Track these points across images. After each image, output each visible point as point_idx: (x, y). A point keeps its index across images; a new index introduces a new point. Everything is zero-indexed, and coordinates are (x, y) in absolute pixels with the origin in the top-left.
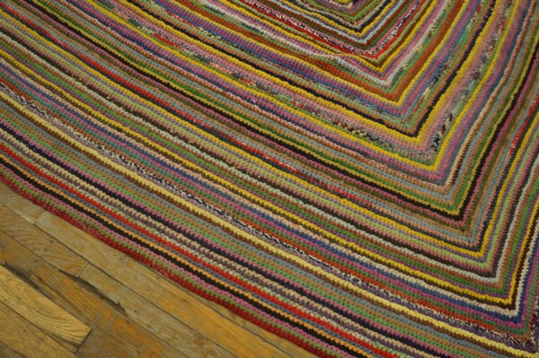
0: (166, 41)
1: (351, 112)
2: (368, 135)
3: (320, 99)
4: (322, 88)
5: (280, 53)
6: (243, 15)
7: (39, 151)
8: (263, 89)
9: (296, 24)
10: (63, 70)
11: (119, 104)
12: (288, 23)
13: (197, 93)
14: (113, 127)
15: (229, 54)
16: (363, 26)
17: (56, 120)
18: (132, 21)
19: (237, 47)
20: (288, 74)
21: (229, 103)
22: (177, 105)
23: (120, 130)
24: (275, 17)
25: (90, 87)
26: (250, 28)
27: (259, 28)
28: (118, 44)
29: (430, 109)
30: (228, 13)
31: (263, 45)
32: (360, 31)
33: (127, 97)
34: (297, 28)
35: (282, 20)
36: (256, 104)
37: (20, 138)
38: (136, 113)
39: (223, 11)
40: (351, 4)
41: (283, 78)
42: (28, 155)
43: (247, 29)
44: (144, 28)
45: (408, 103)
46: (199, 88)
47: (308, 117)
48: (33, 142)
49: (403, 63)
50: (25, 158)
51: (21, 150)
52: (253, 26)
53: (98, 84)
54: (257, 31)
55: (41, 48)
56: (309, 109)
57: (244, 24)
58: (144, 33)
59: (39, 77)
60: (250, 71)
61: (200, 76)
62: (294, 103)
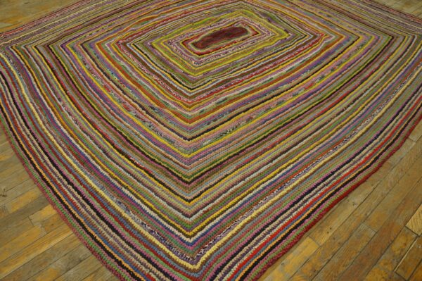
0: (311, 86)
1: (350, 47)
2: (361, 46)
3: (344, 53)
4: (338, 51)
7: (378, 136)
8: (339, 65)
9: (302, 49)
10: (326, 123)
11: (348, 106)
12: (301, 51)
13: (342, 82)
14: (362, 110)
16: (303, 34)
17: (358, 128)
18: (294, 95)
20: (331, 57)
21: (348, 75)
22: (349, 89)
23: (364, 108)
25: (338, 114)
28: (308, 103)
30: (293, 65)
31: (315, 60)
32: (306, 35)
33: (344, 103)
34: (304, 50)
35: (299, 52)
37: (371, 143)
38: (354, 101)
39: (291, 67)
40: (289, 33)
41: (333, 59)
42: (380, 140)
44: (299, 92)
45: (344, 34)
46: (340, 81)
48: (372, 137)
49: (324, 30)
50: (381, 142)
51: (377, 143)
52: (302, 60)
53: (337, 111)
54: (305, 60)
55: (310, 131)
57: (301, 63)
58: (302, 93)
59: (330, 133)
61: (333, 79)
62: (347, 59)
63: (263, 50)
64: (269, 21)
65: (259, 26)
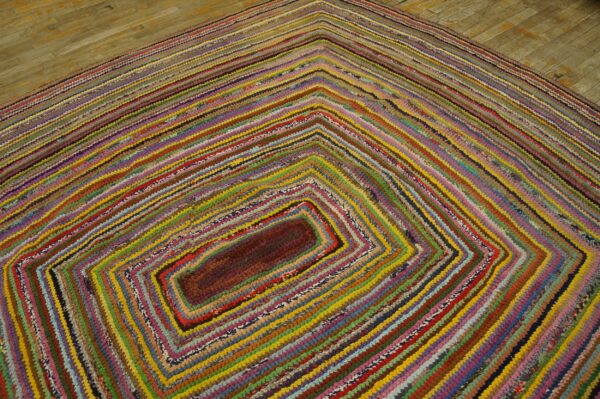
3: (545, 322)
4: (530, 316)
5: (482, 341)
6: (418, 363)
8: (530, 375)
9: (441, 311)
12: (438, 318)
16: (450, 246)
19: (466, 386)
20: (511, 342)
24: (426, 328)
26: (437, 362)
27: (440, 351)
30: (410, 379)
31: (469, 355)
32: (456, 252)
34: (446, 311)
35: (432, 323)
36: (551, 389)
39: (404, 385)
40: (417, 245)
41: (516, 350)
43: (439, 366)
47: (568, 340)
52: (435, 357)
54: (443, 355)
56: (557, 337)
57: (431, 367)
60: (505, 381)
62: (550, 349)
63: (343, 317)
64: (374, 197)
65: (347, 217)
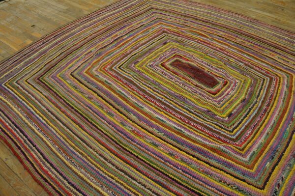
0: (138, 134)
1: (228, 175)
2: (237, 188)
3: (212, 168)
4: (213, 162)
5: (193, 143)
6: (175, 123)
7: (73, 186)
8: (184, 161)
9: (200, 128)
10: (88, 145)
11: (113, 165)
12: (197, 127)
13: (151, 162)
14: (110, 176)
15: (167, 142)
16: (234, 129)
17: (82, 170)
18: (122, 123)
19: (171, 139)
20: (196, 154)
21: (167, 168)
22: (142, 167)
23: (113, 178)
24: (190, 124)
25: (100, 155)
26: (178, 129)
27: (182, 130)
28: (114, 134)
29: (270, 174)
30: (168, 122)
32: (232, 132)
33: (118, 162)
34: (200, 130)
35: (194, 126)
36: (181, 169)
37: (64, 178)
38: (121, 170)
39: (165, 120)
40: (227, 118)
41: (194, 156)
42: (67, 187)
43: (176, 130)
44: (127, 127)
45: (258, 170)
46: (152, 159)
47: (206, 177)
48: (70, 180)
49: (254, 149)
50: (66, 188)
51: (64, 184)
52: (179, 128)
53: (104, 154)
54: (181, 131)
55: (79, 134)
56: (207, 173)
57: (175, 128)
58: (127, 130)
59: (77, 148)
60: (178, 152)
61: (154, 153)
62: (199, 170)
63: (184, 100)
65: (228, 94)
